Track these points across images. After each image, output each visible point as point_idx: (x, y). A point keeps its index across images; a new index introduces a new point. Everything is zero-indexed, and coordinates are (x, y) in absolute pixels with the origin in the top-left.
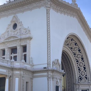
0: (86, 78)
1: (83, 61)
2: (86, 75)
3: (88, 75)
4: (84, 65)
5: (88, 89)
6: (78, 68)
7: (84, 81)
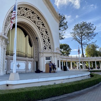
0: (50, 48)
1: (48, 34)
2: (50, 46)
3: (51, 46)
4: (48, 38)
5: (51, 56)
6: (43, 40)
7: (48, 50)
